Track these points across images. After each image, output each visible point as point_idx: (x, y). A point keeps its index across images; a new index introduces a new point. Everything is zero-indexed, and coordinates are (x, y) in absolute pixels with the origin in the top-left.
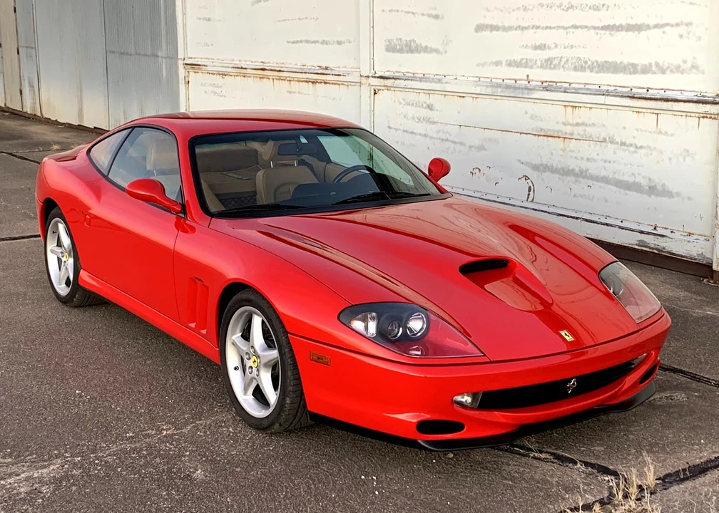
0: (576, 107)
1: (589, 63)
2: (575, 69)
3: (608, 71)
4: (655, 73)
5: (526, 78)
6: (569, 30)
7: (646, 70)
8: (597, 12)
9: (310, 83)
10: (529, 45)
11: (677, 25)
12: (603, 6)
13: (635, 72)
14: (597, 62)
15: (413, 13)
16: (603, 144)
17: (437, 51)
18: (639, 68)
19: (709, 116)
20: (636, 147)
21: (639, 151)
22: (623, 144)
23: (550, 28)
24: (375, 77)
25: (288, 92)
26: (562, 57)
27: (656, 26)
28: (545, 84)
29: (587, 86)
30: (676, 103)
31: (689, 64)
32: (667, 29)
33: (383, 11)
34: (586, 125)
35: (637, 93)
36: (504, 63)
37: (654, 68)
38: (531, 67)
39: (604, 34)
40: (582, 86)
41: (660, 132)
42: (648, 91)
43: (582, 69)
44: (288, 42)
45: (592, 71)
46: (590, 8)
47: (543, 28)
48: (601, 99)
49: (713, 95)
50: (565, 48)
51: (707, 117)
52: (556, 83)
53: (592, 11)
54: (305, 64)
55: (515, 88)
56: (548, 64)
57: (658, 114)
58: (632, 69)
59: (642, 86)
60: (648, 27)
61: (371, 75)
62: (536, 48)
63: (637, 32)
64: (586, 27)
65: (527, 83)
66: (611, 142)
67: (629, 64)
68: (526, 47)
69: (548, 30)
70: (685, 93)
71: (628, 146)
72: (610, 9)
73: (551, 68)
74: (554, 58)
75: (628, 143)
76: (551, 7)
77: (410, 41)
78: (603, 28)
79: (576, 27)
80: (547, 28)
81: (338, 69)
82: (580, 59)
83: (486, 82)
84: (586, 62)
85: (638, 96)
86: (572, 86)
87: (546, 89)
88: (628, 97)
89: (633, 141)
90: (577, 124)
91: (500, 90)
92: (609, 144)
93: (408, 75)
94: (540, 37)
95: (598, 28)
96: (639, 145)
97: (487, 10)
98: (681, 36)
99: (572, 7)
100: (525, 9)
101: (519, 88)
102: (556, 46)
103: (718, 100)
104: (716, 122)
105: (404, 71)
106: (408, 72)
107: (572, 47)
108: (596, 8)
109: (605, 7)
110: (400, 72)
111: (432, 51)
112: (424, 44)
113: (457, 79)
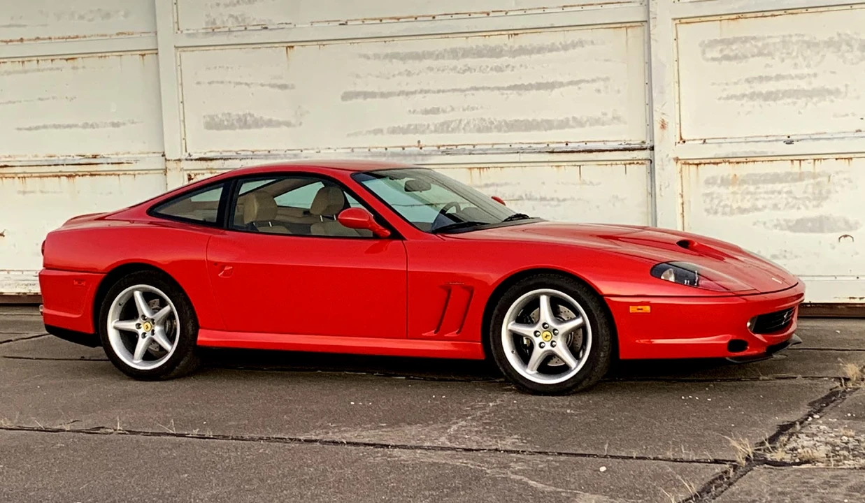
0: (483, 168)
1: (496, 123)
2: (479, 130)
3: (519, 130)
4: (573, 127)
5: (417, 144)
6: (467, 92)
7: (563, 125)
8: (500, 73)
9: (64, 179)
10: (418, 110)
11: (594, 81)
12: (507, 66)
13: (551, 128)
14: (505, 121)
15: (247, 84)
16: (519, 202)
17: (288, 124)
18: (555, 124)
19: (635, 162)
20: (558, 200)
21: (562, 203)
22: (542, 199)
23: (443, 91)
24: (192, 160)
25: (19, 192)
26: (461, 120)
27: (571, 83)
28: (442, 148)
29: (495, 147)
30: (601, 153)
31: (610, 116)
32: (582, 85)
33: (198, 83)
34: (497, 185)
35: (557, 148)
36: (385, 131)
37: (571, 123)
38: (423, 132)
39: (511, 94)
40: (490, 147)
41: (584, 183)
42: (567, 144)
43: (488, 130)
44: (19, 129)
45: (500, 131)
46: (491, 69)
47: (434, 92)
48: (516, 157)
49: (639, 142)
50: (464, 110)
51: (633, 163)
52: (457, 146)
53: (494, 73)
54: (52, 154)
55: (405, 155)
56: (444, 127)
57: (580, 166)
58: (548, 125)
59: (559, 141)
60: (561, 85)
61: (183, 157)
62: (427, 112)
63: (550, 90)
64: (489, 88)
65: (419, 149)
66: (529, 199)
67: (543, 121)
68: (414, 112)
69: (441, 94)
70: (607, 143)
71: (548, 201)
72: (515, 70)
73: (448, 132)
74: (452, 122)
75: (548, 198)
76: (443, 70)
77: (245, 116)
78: (510, 88)
79: (476, 89)
80: (439, 91)
81: (115, 156)
82: (484, 120)
83: (364, 152)
84: (492, 123)
85: (558, 150)
86: (477, 147)
87: (446, 153)
88: (547, 152)
89: (555, 196)
90: (487, 185)
92: (526, 202)
93: (243, 153)
94: (430, 101)
95: (503, 88)
96: (561, 198)
97: (358, 76)
98: (599, 91)
99: (469, 69)
100: (409, 74)
101: (410, 155)
102: (453, 109)
103: (644, 146)
104: (644, 166)
105: (237, 150)
106: (243, 151)
107: (473, 109)
108: (499, 69)
109: (510, 68)
110: (230, 151)
111: (279, 124)
112: (266, 117)
113: (319, 152)
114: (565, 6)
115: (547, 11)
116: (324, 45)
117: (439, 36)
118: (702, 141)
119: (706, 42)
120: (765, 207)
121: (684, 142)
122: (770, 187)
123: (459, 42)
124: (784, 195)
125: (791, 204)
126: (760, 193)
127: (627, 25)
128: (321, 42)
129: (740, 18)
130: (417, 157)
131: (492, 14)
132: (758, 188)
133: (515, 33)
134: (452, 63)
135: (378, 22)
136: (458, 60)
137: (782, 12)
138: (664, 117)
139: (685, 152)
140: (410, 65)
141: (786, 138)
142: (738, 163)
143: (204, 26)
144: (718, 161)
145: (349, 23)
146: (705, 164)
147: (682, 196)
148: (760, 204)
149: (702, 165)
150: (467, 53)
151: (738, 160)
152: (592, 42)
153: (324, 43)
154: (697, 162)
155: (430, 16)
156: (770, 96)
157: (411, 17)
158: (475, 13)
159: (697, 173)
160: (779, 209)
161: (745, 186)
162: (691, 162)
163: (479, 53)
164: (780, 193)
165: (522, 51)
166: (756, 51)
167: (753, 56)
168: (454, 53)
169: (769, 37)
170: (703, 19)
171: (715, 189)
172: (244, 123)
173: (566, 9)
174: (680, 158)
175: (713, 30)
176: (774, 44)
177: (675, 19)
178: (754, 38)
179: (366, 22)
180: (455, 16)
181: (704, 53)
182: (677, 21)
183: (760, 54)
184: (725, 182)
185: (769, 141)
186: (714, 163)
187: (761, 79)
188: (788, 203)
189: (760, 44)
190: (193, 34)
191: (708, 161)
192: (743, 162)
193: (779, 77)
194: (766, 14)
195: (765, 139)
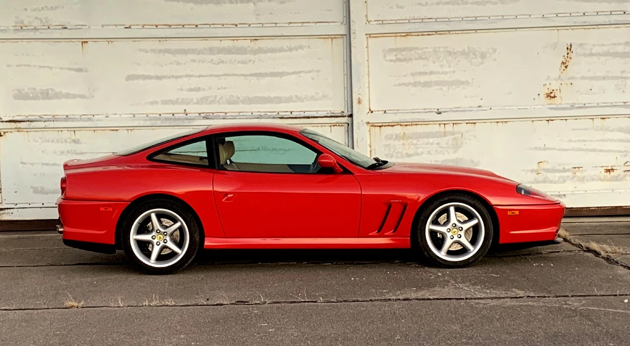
1: (241, 98)
2: (229, 103)
3: (258, 103)
4: (294, 102)
5: (183, 112)
6: (221, 77)
7: (289, 100)
8: (244, 65)
10: (185, 88)
11: (310, 72)
12: (250, 61)
13: (280, 102)
14: (248, 98)
17: (83, 97)
18: (283, 99)
19: (337, 125)
20: (285, 150)
22: (274, 150)
23: (204, 76)
24: (3, 121)
26: (216, 96)
27: (293, 73)
28: (202, 115)
29: (241, 114)
30: (316, 119)
31: (320, 95)
32: (301, 75)
33: (8, 66)
35: (286, 115)
36: (159, 102)
37: (294, 99)
38: (189, 104)
39: (252, 79)
40: (237, 114)
42: (291, 113)
43: (235, 103)
45: (244, 103)
47: (196, 77)
48: (256, 121)
49: (340, 112)
50: (218, 89)
51: (336, 125)
52: (213, 113)
53: (240, 65)
55: (175, 119)
56: (204, 101)
58: (279, 100)
59: (286, 110)
60: (288, 74)
62: (191, 90)
64: (237, 75)
65: (185, 115)
66: (265, 150)
67: (275, 97)
68: (181, 90)
69: (201, 78)
70: (319, 112)
72: (255, 63)
73: (206, 104)
74: (209, 97)
75: (278, 148)
76: (203, 62)
77: (47, 90)
78: (251, 75)
79: (227, 75)
80: (200, 76)
82: (233, 96)
83: (142, 117)
84: (238, 98)
85: (286, 117)
86: (228, 114)
87: (206, 118)
88: (278, 118)
91: (159, 122)
92: (262, 151)
93: (46, 117)
94: (194, 82)
95: (247, 75)
96: (287, 149)
97: (139, 64)
98: (313, 79)
99: (222, 62)
100: (178, 63)
101: (179, 119)
102: (210, 88)
103: (344, 114)
104: (343, 127)
105: (40, 114)
106: (45, 115)
107: (225, 88)
108: (244, 62)
109: (252, 62)
110: (35, 116)
111: (75, 96)
112: (64, 91)
113: (108, 117)
114: (290, 23)
115: (277, 25)
116: (112, 42)
117: (201, 39)
118: (384, 112)
119: (386, 49)
120: (422, 153)
121: (372, 112)
122: (426, 140)
123: (216, 43)
124: (435, 146)
125: (439, 151)
126: (420, 144)
127: (332, 37)
128: (109, 40)
129: (408, 35)
130: (185, 121)
131: (239, 26)
132: (418, 141)
133: (255, 39)
134: (209, 57)
135: (155, 27)
136: (214, 54)
137: (434, 33)
138: (360, 96)
139: (372, 119)
140: (179, 58)
141: (436, 110)
142: (406, 125)
143: (14, 24)
144: (393, 124)
145: (132, 27)
146: (385, 126)
147: (370, 146)
148: (419, 151)
149: (384, 127)
150: (221, 51)
151: (406, 124)
152: (309, 47)
153: (112, 40)
154: (380, 125)
155: (194, 25)
156: (427, 84)
157: (180, 25)
158: (227, 24)
159: (380, 132)
160: (432, 154)
161: (411, 140)
162: (376, 125)
163: (229, 51)
164: (432, 144)
165: (260, 51)
166: (418, 56)
167: (416, 59)
168: (211, 51)
169: (426, 48)
170: (384, 35)
171: (391, 142)
172: (46, 95)
173: (291, 25)
174: (370, 122)
175: (390, 42)
176: (429, 52)
177: (366, 34)
178: (417, 48)
179: (145, 27)
180: (212, 26)
181: (385, 56)
182: (368, 36)
183: (420, 58)
184: (397, 137)
185: (427, 112)
186: (391, 126)
187: (421, 73)
188: (437, 151)
189: (420, 52)
190: (4, 30)
191: (387, 124)
192: (409, 125)
193: (431, 73)
194: (424, 33)
195: (423, 111)
